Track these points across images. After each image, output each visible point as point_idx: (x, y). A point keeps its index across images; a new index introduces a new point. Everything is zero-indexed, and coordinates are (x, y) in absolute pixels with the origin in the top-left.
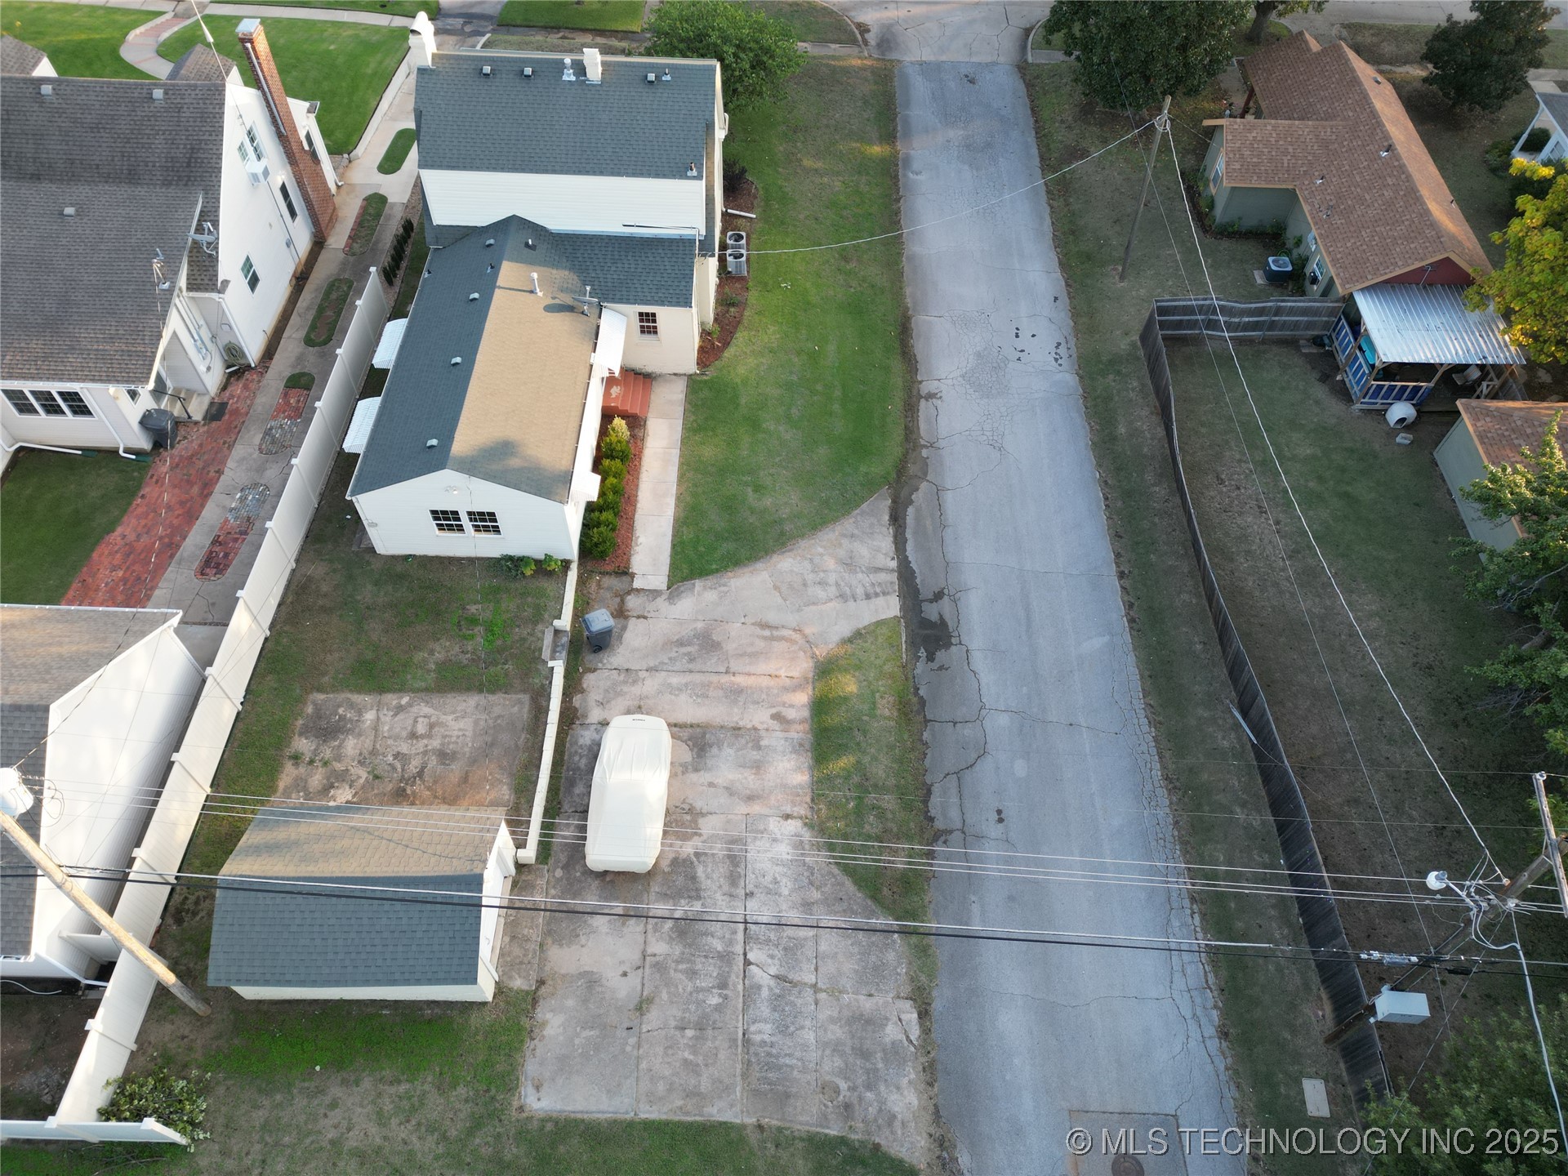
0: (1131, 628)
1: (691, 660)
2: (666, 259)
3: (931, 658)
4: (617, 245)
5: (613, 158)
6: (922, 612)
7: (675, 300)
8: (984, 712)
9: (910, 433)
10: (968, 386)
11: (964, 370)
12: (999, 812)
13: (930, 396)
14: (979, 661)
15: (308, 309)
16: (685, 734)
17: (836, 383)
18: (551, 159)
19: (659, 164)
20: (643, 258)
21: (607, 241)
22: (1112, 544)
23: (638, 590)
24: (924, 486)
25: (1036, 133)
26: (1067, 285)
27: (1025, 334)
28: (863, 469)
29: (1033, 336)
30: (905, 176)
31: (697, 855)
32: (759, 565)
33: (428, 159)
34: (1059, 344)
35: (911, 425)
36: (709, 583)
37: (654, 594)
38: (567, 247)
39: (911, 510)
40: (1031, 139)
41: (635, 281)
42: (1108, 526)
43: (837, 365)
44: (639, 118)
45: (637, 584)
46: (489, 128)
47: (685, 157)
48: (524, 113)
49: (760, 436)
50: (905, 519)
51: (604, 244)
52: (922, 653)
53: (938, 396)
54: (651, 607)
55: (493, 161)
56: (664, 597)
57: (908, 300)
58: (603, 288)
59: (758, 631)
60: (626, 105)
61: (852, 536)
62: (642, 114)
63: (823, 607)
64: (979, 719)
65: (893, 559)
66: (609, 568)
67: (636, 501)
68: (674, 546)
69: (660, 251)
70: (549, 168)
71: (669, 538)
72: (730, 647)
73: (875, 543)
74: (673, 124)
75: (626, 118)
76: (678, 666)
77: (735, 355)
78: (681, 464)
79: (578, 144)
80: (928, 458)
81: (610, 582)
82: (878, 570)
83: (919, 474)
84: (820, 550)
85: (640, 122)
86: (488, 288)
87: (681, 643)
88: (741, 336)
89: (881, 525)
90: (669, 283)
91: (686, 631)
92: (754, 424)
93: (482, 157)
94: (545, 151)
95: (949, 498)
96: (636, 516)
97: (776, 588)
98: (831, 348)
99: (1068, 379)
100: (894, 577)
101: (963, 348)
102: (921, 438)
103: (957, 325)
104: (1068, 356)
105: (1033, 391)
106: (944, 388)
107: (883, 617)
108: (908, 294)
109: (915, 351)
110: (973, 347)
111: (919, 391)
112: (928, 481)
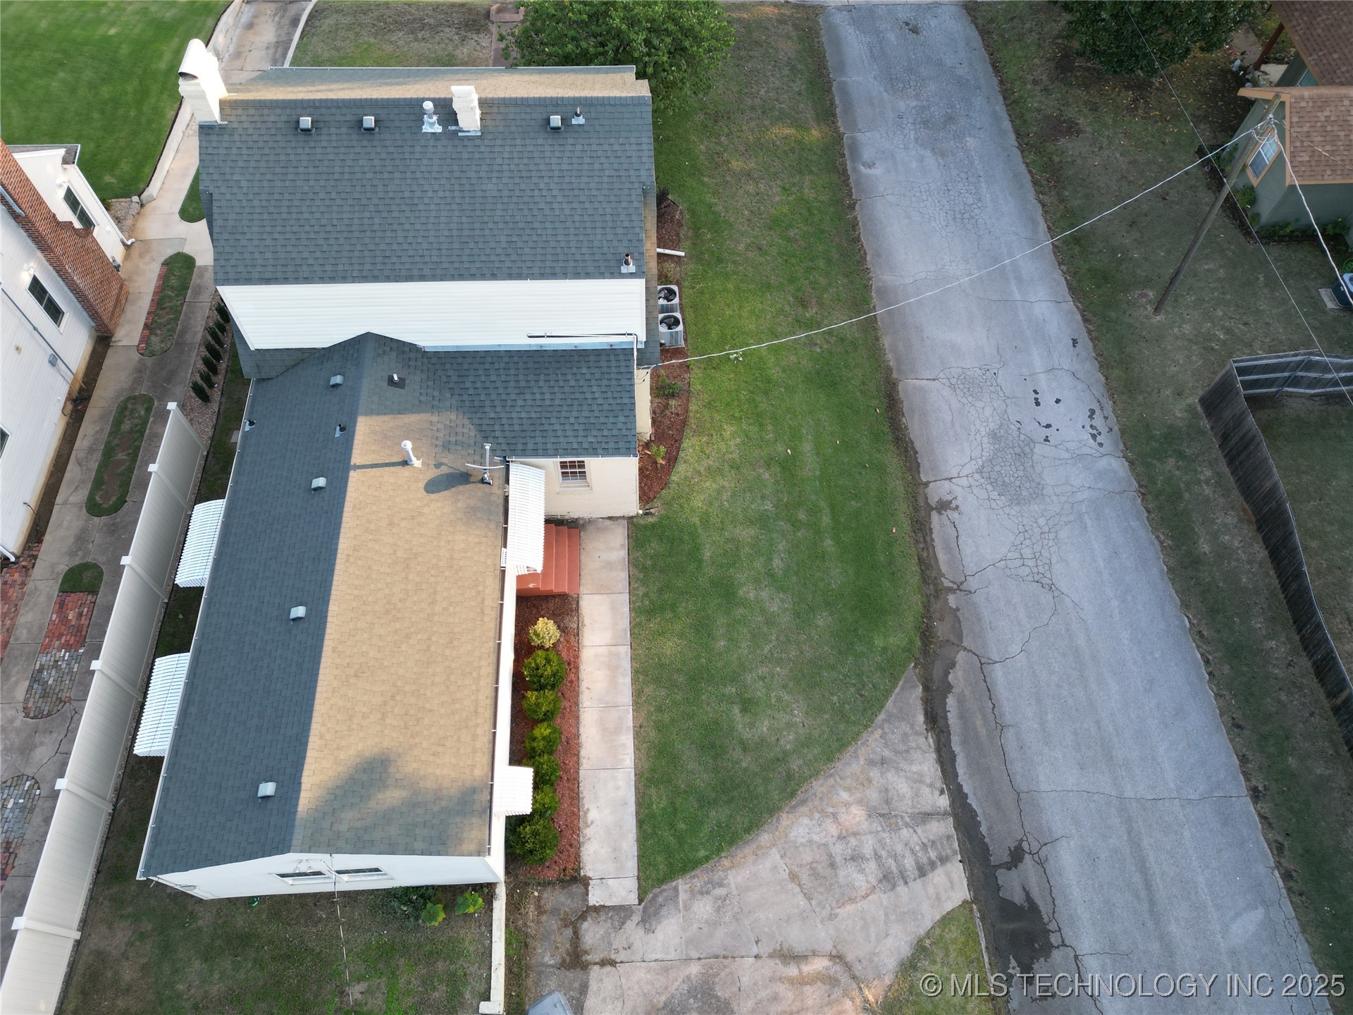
2: (593, 382)
4: (521, 365)
5: (510, 251)
6: (999, 889)
7: (611, 445)
9: (927, 565)
10: (989, 488)
11: (980, 462)
13: (944, 506)
15: (91, 450)
17: (822, 504)
18: (417, 259)
19: (578, 257)
20: (561, 383)
21: (506, 359)
22: (1231, 741)
23: (597, 909)
24: (961, 657)
25: (1005, 98)
26: (1085, 320)
27: (1047, 399)
28: (879, 642)
29: (1058, 401)
30: (855, 170)
32: (765, 838)
33: (229, 269)
34: (1092, 412)
35: (925, 555)
36: (697, 883)
37: (622, 912)
38: (451, 373)
39: (951, 701)
40: (1000, 108)
41: (553, 421)
42: (1219, 708)
43: (818, 473)
44: (542, 186)
45: (595, 898)
46: (317, 215)
47: (615, 243)
48: (368, 188)
49: (740, 611)
50: (946, 718)
51: (502, 365)
52: (1014, 968)
53: (953, 505)
55: (328, 268)
56: (636, 918)
57: (889, 356)
58: (508, 434)
59: (780, 969)
60: (522, 167)
61: (883, 761)
62: (546, 180)
63: (862, 904)
65: (942, 792)
66: (551, 875)
67: (579, 745)
68: (640, 823)
69: (584, 370)
70: (416, 272)
71: (632, 808)
73: (914, 768)
74: (594, 193)
75: (523, 186)
77: (686, 478)
78: (636, 673)
79: (455, 233)
80: (958, 609)
81: (555, 898)
82: (926, 817)
83: (952, 638)
84: (845, 795)
85: (544, 193)
86: (340, 470)
88: (690, 445)
89: (917, 733)
90: (602, 420)
91: (676, 985)
92: (726, 591)
93: (311, 261)
94: (406, 246)
95: (998, 674)
96: (581, 772)
97: (794, 877)
98: (807, 447)
99: (1116, 466)
100: (949, 826)
101: (972, 427)
102: (943, 575)
103: (958, 391)
104: (1107, 430)
105: (1074, 489)
106: (958, 492)
107: (949, 906)
108: (886, 346)
109: (911, 436)
110: (984, 424)
111: (927, 498)
112: (965, 649)
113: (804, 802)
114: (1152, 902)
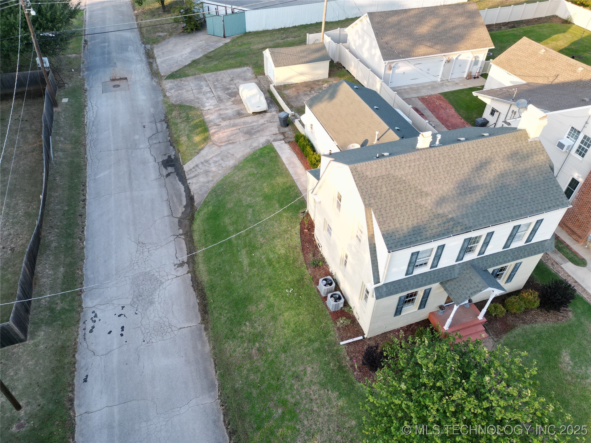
0: (85, 183)
1: (253, 129)
3: (170, 157)
6: (175, 168)
8: (149, 147)
10: (158, 277)
11: (161, 288)
12: (144, 127)
13: (181, 265)
14: (151, 159)
16: (245, 115)
24: (179, 215)
26: (71, 400)
27: (117, 331)
29: (110, 332)
31: (230, 99)
34: (91, 331)
35: (191, 245)
37: (275, 140)
39: (184, 203)
45: (283, 141)
50: (187, 199)
52: (173, 157)
53: (176, 266)
54: (274, 137)
56: (271, 140)
59: (233, 141)
61: (208, 182)
63: (213, 155)
64: (150, 145)
65: (190, 182)
68: (276, 151)
72: (241, 134)
76: (256, 127)
80: (179, 229)
83: (182, 220)
84: (220, 172)
87: (258, 131)
91: (258, 135)
95: (166, 212)
96: (296, 155)
97: (233, 155)
99: (89, 303)
100: (187, 177)
101: (162, 305)
102: (183, 239)
103: (167, 324)
104: (86, 322)
105: (116, 285)
106: (174, 272)
107: (190, 162)
108: (208, 345)
109: (195, 294)
110: (155, 308)
111: (189, 266)
112: (178, 218)
113: (232, 168)
114: (130, 175)
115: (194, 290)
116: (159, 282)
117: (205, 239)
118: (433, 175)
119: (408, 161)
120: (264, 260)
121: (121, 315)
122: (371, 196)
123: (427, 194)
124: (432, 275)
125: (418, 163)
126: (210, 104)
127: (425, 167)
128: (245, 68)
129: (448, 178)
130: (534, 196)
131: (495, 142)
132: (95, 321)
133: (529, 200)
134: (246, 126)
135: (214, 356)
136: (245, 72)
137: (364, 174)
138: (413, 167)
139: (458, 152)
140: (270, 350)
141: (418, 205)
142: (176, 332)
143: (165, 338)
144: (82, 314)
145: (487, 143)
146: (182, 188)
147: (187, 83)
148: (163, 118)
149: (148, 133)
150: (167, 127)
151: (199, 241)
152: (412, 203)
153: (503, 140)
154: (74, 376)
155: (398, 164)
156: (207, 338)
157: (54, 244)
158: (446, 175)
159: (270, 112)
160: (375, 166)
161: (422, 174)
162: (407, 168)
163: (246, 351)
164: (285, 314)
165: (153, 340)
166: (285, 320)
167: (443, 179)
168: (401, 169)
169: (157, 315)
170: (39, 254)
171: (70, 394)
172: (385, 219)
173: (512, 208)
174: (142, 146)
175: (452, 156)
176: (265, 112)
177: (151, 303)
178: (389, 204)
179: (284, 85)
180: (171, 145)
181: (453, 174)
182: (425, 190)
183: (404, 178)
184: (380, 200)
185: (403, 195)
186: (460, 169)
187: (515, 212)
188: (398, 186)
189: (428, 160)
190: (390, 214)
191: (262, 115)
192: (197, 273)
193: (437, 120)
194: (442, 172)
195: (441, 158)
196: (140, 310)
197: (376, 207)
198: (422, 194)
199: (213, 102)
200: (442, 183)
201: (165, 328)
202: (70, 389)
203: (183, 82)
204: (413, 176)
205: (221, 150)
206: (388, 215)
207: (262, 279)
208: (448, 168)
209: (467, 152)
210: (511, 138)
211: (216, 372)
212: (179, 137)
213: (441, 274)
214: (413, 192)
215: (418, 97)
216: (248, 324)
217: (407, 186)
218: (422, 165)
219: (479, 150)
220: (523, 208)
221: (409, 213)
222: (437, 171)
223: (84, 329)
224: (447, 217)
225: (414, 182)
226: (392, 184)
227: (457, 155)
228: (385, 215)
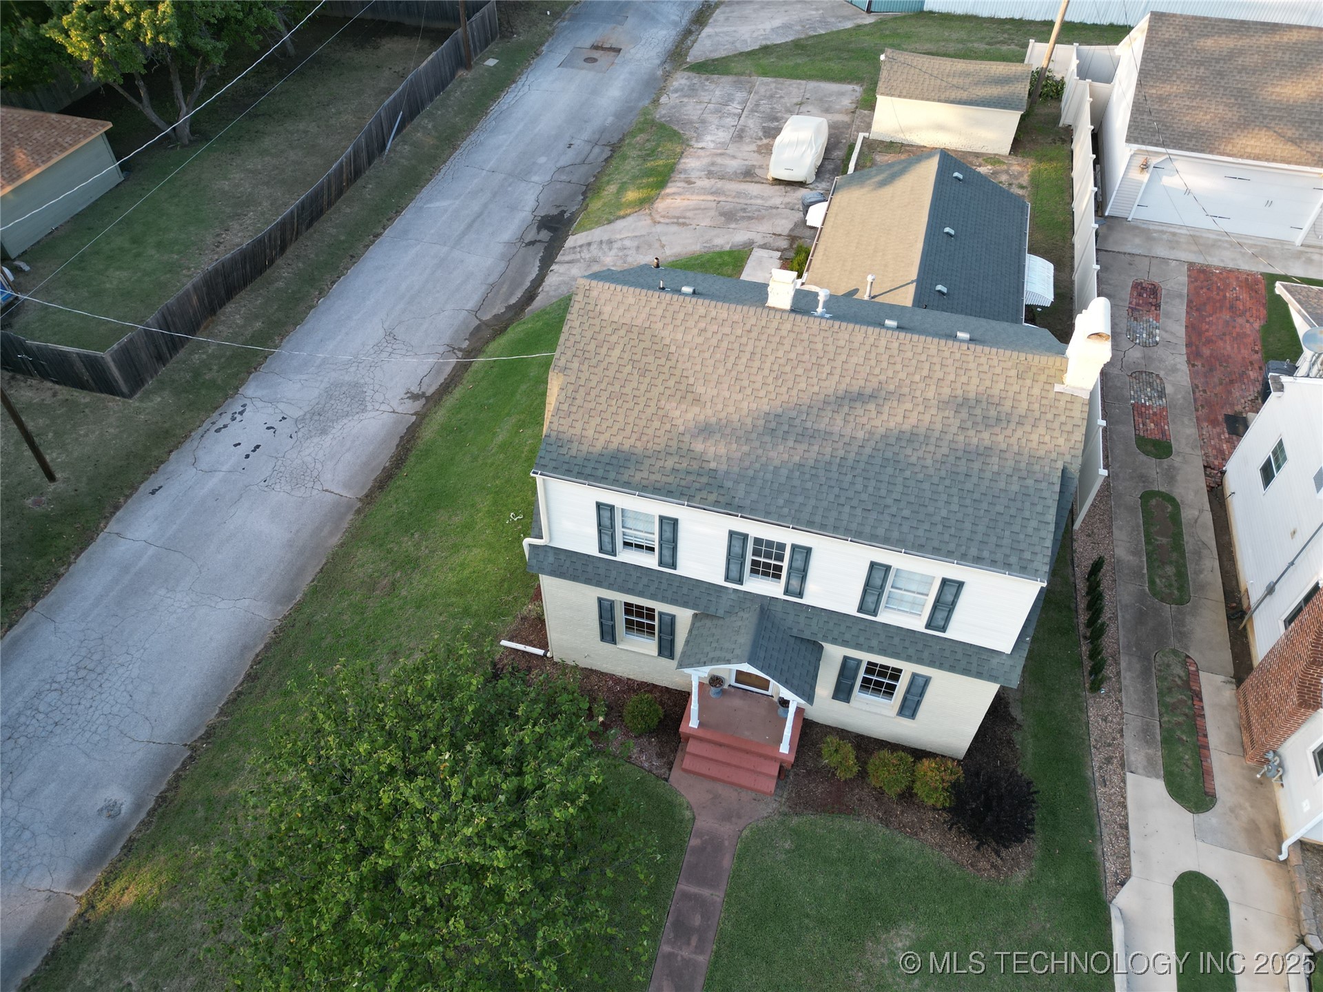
0: (404, 209)
1: (744, 210)
3: (563, 213)
6: (552, 235)
8: (546, 184)
10: (368, 399)
11: (356, 417)
12: (569, 147)
13: (415, 397)
14: (530, 206)
15: (1198, 554)
16: (757, 179)
23: (777, 250)
24: (487, 317)
29: (238, 444)
31: (761, 139)
34: (218, 431)
35: (459, 373)
37: (764, 246)
39: (513, 301)
42: (353, 265)
45: (779, 254)
50: (522, 296)
52: (567, 215)
53: (408, 395)
54: (769, 240)
56: (757, 244)
59: (687, 221)
63: (629, 235)
64: (551, 182)
65: (552, 270)
72: (712, 213)
73: (561, 278)
76: (754, 208)
80: (466, 339)
82: (569, 263)
87: (750, 218)
91: (744, 224)
95: (471, 305)
99: (250, 389)
100: (559, 258)
101: (334, 443)
102: (458, 358)
103: (315, 473)
104: (224, 415)
105: (303, 382)
106: (395, 403)
107: (585, 233)
108: (339, 535)
109: (393, 451)
110: (322, 442)
111: (424, 405)
112: (481, 321)
114: (474, 221)
115: (398, 446)
116: (363, 407)
117: (486, 372)
118: (741, 368)
119: (708, 319)
120: (527, 448)
121: (272, 428)
122: (579, 353)
123: (696, 401)
124: (664, 581)
125: (727, 330)
126: (713, 138)
127: (736, 346)
128: (850, 87)
129: (771, 388)
130: (960, 516)
131: (958, 356)
132: (233, 419)
133: (937, 519)
134: (738, 200)
135: (330, 557)
136: (842, 94)
137: (599, 307)
138: (709, 334)
139: (842, 343)
140: (404, 593)
141: (661, 413)
142: (315, 492)
143: (293, 493)
144: (229, 400)
145: (933, 351)
146: (534, 272)
147: (713, 86)
148: (615, 140)
149: (566, 160)
150: (606, 160)
151: (476, 372)
152: (653, 404)
153: (983, 360)
154: (147, 479)
155: (681, 315)
156: (346, 526)
157: (281, 284)
158: (770, 380)
159: (811, 189)
160: (631, 300)
161: (718, 355)
162: (695, 331)
163: (376, 574)
164: (474, 549)
165: (278, 486)
166: (465, 559)
167: (758, 385)
168: (682, 328)
169: (313, 455)
170: (248, 288)
171: (122, 500)
172: (574, 409)
173: (874, 515)
174: (535, 178)
175: (819, 346)
176: (801, 184)
177: (324, 432)
178: (603, 386)
179: (891, 142)
180: (584, 193)
181: (790, 384)
182: (700, 389)
183: (673, 349)
184: (592, 370)
185: (647, 380)
186: (815, 380)
187: (874, 527)
188: (651, 359)
189: (754, 335)
190: (592, 405)
191: (788, 188)
192: (427, 419)
193: (1181, 331)
194: (766, 372)
195: (788, 342)
196: (300, 434)
197: (573, 380)
198: (688, 395)
199: (723, 136)
200: (749, 391)
201: (308, 478)
202: (127, 492)
203: (707, 83)
204: (696, 353)
205: (654, 230)
206: (586, 405)
207: (496, 477)
208: (788, 369)
209: (862, 353)
210: (1009, 364)
211: (313, 581)
212: (608, 183)
213: (685, 591)
214: (671, 383)
215: (1191, 265)
216: (416, 536)
217: (667, 366)
218: (733, 338)
219: (899, 360)
220: (905, 529)
221: (631, 420)
222: (757, 364)
223: (213, 423)
224: (704, 465)
225: (689, 365)
226: (639, 350)
227: (831, 348)
228: (579, 402)
